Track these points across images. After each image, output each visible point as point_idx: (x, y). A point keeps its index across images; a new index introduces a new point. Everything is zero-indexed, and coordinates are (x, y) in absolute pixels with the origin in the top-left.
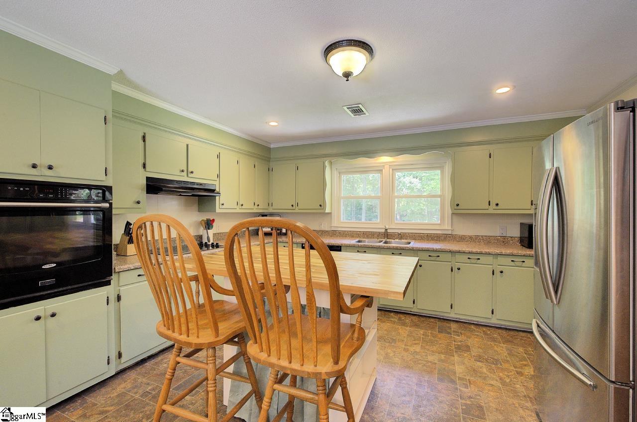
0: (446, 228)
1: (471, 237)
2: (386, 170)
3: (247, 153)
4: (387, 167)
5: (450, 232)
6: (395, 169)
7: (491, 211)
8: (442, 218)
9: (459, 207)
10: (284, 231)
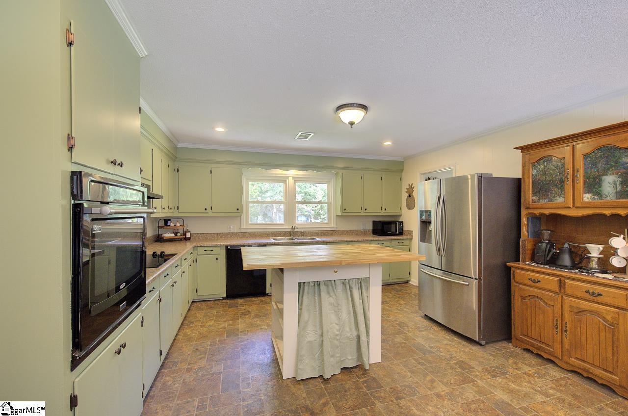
0: (333, 226)
1: (347, 231)
2: (290, 180)
3: (165, 151)
4: (290, 178)
5: (335, 229)
6: (296, 179)
7: (363, 214)
8: (329, 219)
9: (346, 211)
10: (188, 235)
